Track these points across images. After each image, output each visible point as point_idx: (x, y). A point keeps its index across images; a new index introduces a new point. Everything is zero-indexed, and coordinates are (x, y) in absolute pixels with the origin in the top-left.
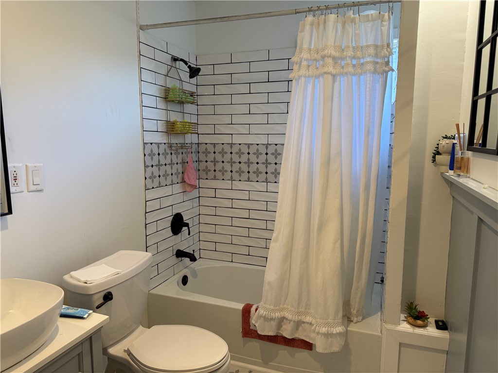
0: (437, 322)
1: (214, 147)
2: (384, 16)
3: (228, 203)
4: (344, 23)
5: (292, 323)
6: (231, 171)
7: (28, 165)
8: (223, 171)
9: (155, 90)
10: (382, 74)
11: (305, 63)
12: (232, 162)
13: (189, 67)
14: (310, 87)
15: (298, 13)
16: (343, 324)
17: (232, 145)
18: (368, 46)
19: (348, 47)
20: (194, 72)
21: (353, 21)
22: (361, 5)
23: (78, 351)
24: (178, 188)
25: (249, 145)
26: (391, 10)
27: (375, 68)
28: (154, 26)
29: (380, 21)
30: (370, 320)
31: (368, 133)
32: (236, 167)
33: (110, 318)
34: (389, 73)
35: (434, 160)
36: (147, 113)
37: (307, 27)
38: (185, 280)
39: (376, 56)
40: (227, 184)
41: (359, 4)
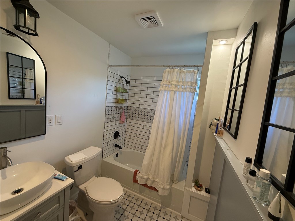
0: (206, 189)
1: (133, 108)
2: (195, 71)
3: (136, 129)
4: (180, 73)
5: (151, 181)
6: (138, 117)
7: (56, 115)
8: (135, 117)
9: (113, 88)
10: (193, 93)
11: (164, 85)
12: (139, 114)
13: (126, 80)
14: (166, 94)
15: (164, 67)
16: (170, 185)
17: (139, 108)
18: (188, 82)
19: (181, 82)
20: (128, 82)
21: (184, 72)
22: (187, 66)
23: (59, 195)
24: (118, 122)
25: (145, 109)
26: (198, 69)
27: (190, 90)
28: (114, 66)
29: (194, 73)
30: (181, 183)
31: (186, 114)
32: (140, 116)
33: (75, 181)
34: (196, 93)
35: (210, 127)
36: (108, 96)
37: (167, 73)
38: (117, 155)
39: (191, 86)
40: (136, 122)
41: (186, 66)
